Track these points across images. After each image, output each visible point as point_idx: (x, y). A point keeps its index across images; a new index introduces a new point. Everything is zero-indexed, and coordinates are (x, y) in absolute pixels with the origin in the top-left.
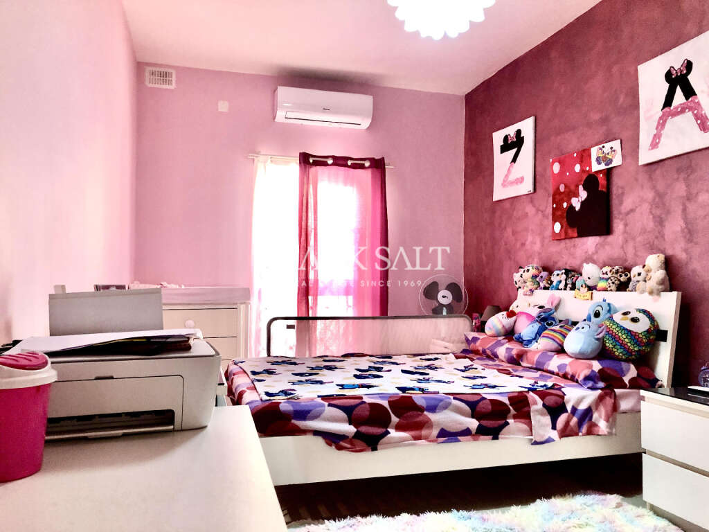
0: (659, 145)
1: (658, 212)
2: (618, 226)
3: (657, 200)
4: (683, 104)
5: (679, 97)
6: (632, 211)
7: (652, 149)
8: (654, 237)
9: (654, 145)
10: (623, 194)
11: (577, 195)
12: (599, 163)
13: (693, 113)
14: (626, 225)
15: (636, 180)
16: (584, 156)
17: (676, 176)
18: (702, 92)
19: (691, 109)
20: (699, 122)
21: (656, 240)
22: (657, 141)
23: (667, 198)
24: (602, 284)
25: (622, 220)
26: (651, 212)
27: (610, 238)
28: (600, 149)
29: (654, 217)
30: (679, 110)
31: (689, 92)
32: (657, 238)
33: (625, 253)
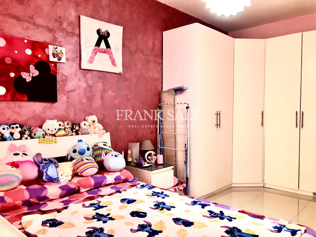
0: (94, 62)
1: (89, 95)
2: (61, 98)
3: (88, 88)
4: (105, 49)
5: (103, 45)
6: (72, 91)
7: (89, 63)
8: (86, 107)
10: (66, 80)
11: (28, 71)
13: (109, 55)
14: (68, 98)
15: (76, 75)
18: (113, 49)
19: (108, 53)
20: (111, 60)
21: (87, 108)
22: (92, 60)
23: (94, 89)
25: (65, 95)
26: (85, 94)
27: (56, 105)
28: (55, 48)
29: (86, 97)
30: (103, 51)
31: (108, 46)
32: (88, 107)
33: (67, 113)
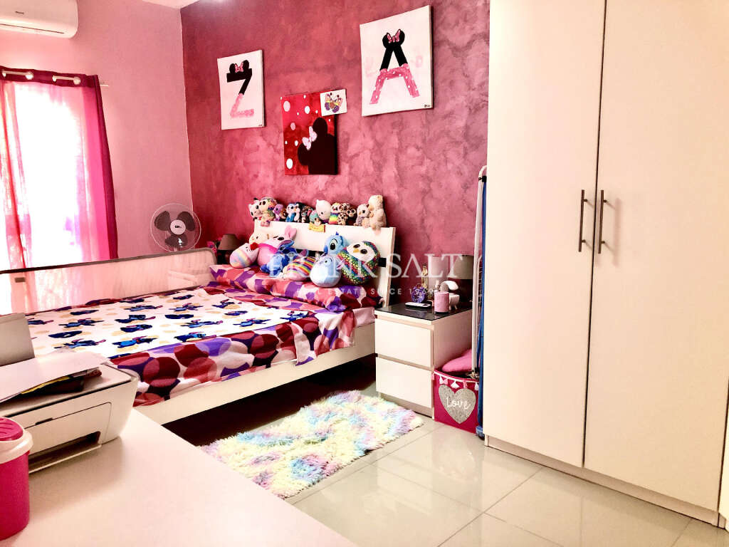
0: (379, 101)
1: (377, 159)
2: (345, 168)
3: (376, 148)
4: (397, 68)
5: (394, 62)
6: (357, 155)
7: (373, 103)
8: (373, 180)
9: (375, 100)
10: (348, 139)
11: (308, 136)
12: (328, 109)
13: (404, 77)
14: (351, 167)
15: (360, 129)
16: (314, 99)
17: (390, 130)
18: (412, 61)
19: (402, 74)
20: (409, 87)
21: (375, 183)
22: (377, 97)
23: (384, 148)
24: (333, 219)
25: (347, 162)
26: (371, 159)
27: (338, 178)
28: (328, 95)
29: (374, 163)
30: (394, 73)
31: (402, 60)
32: (376, 180)
33: (350, 191)
